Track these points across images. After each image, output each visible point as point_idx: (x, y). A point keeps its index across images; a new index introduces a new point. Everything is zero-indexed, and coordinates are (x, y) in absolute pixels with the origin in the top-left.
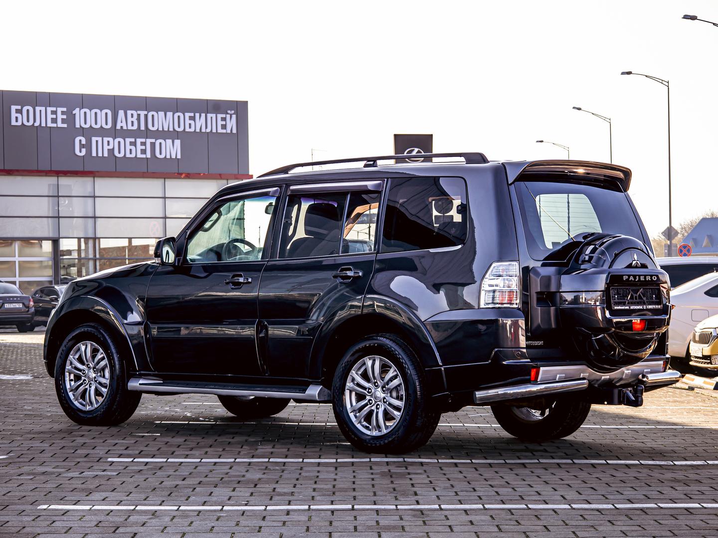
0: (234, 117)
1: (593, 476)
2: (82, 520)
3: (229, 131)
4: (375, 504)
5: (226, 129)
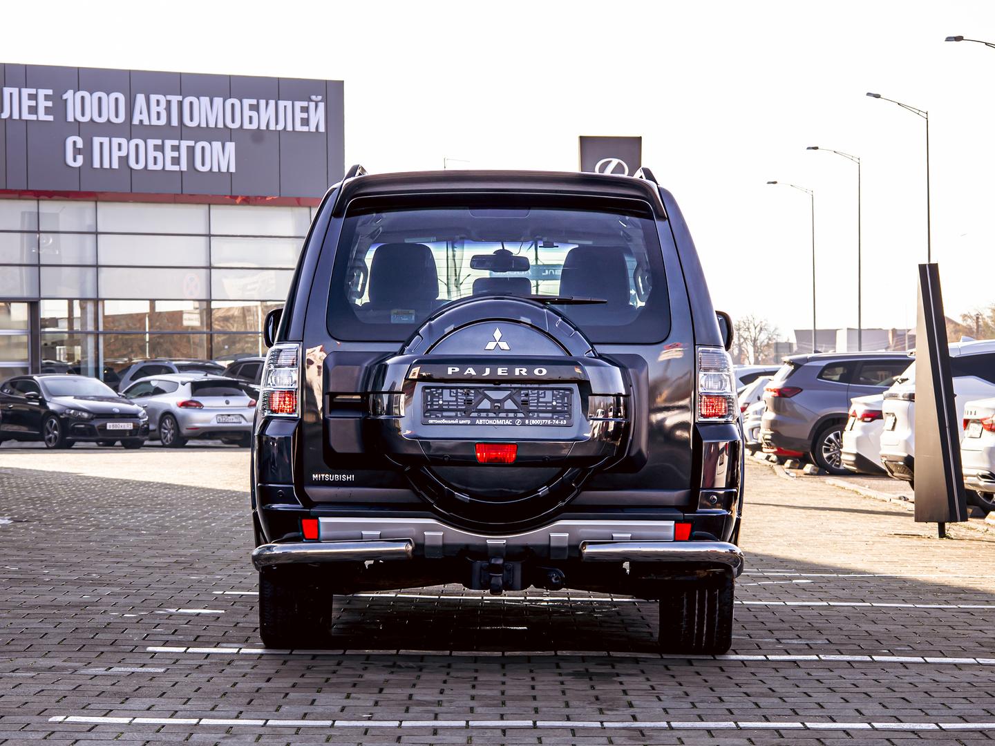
0: (322, 106)
1: (905, 681)
2: (119, 738)
3: (313, 129)
5: (308, 125)
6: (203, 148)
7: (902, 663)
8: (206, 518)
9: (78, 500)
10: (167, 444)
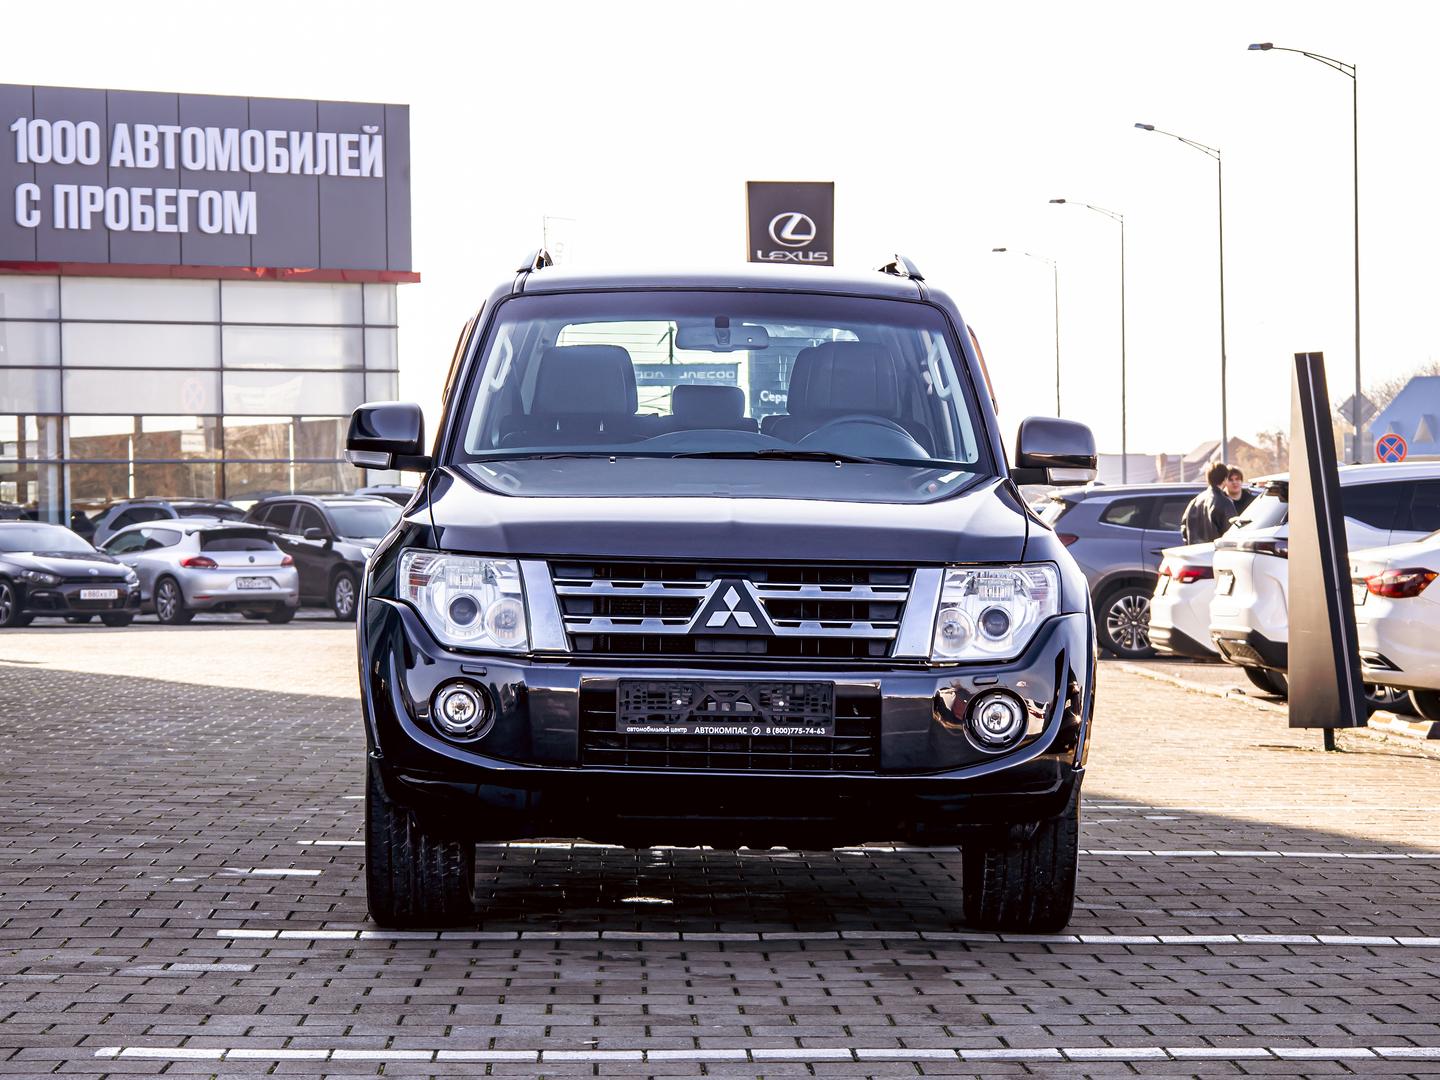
0: (378, 140)
3: (366, 173)
4: (903, 1046)
5: (359, 167)
6: (211, 200)
7: (1364, 947)
8: (255, 728)
9: (63, 702)
10: (166, 619)
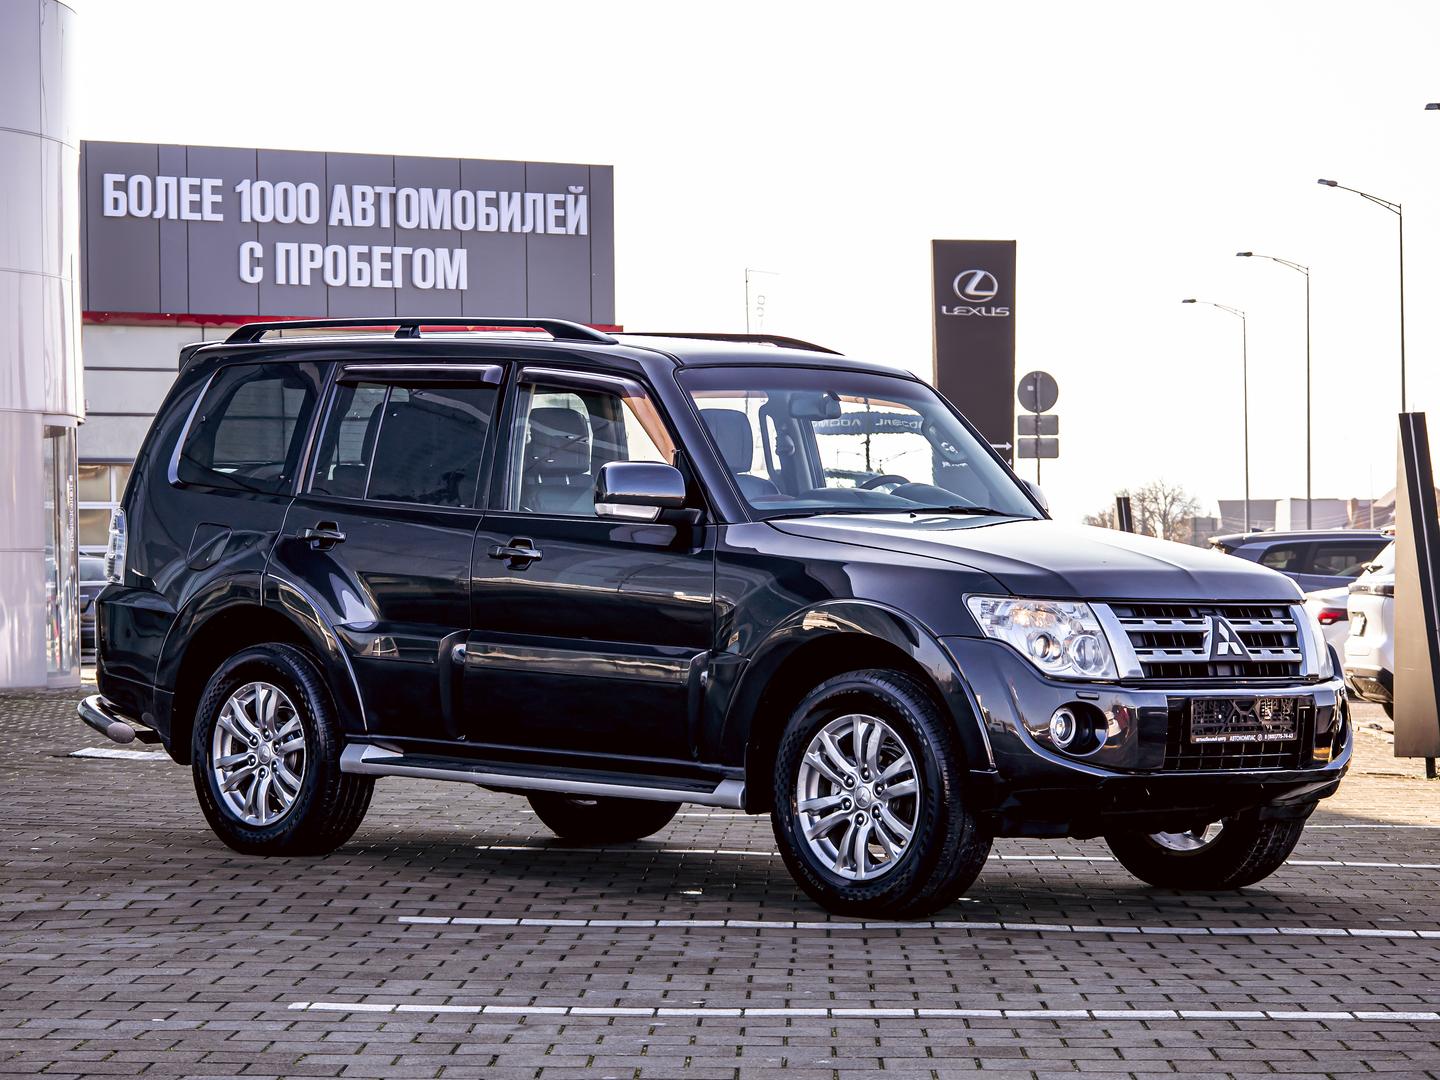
0: (583, 199)
2: (382, 1030)
3: (572, 231)
4: (959, 1007)
5: (564, 225)
6: (424, 257)
7: (1387, 938)
